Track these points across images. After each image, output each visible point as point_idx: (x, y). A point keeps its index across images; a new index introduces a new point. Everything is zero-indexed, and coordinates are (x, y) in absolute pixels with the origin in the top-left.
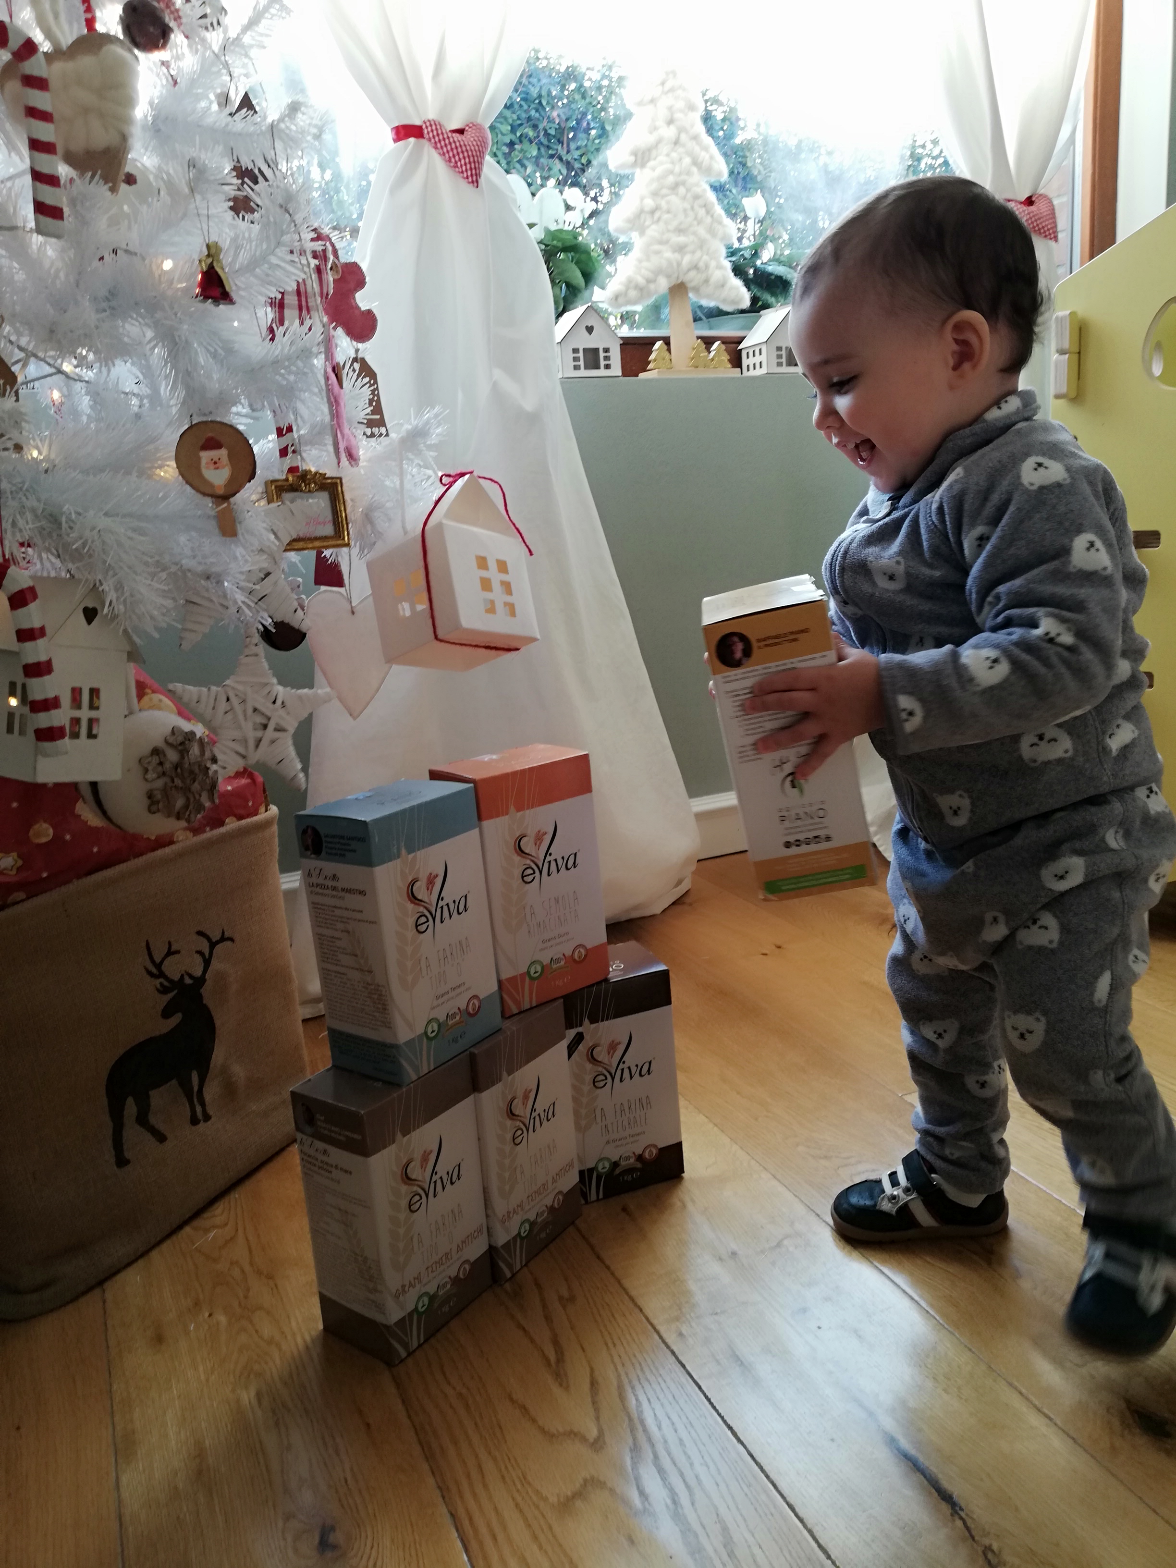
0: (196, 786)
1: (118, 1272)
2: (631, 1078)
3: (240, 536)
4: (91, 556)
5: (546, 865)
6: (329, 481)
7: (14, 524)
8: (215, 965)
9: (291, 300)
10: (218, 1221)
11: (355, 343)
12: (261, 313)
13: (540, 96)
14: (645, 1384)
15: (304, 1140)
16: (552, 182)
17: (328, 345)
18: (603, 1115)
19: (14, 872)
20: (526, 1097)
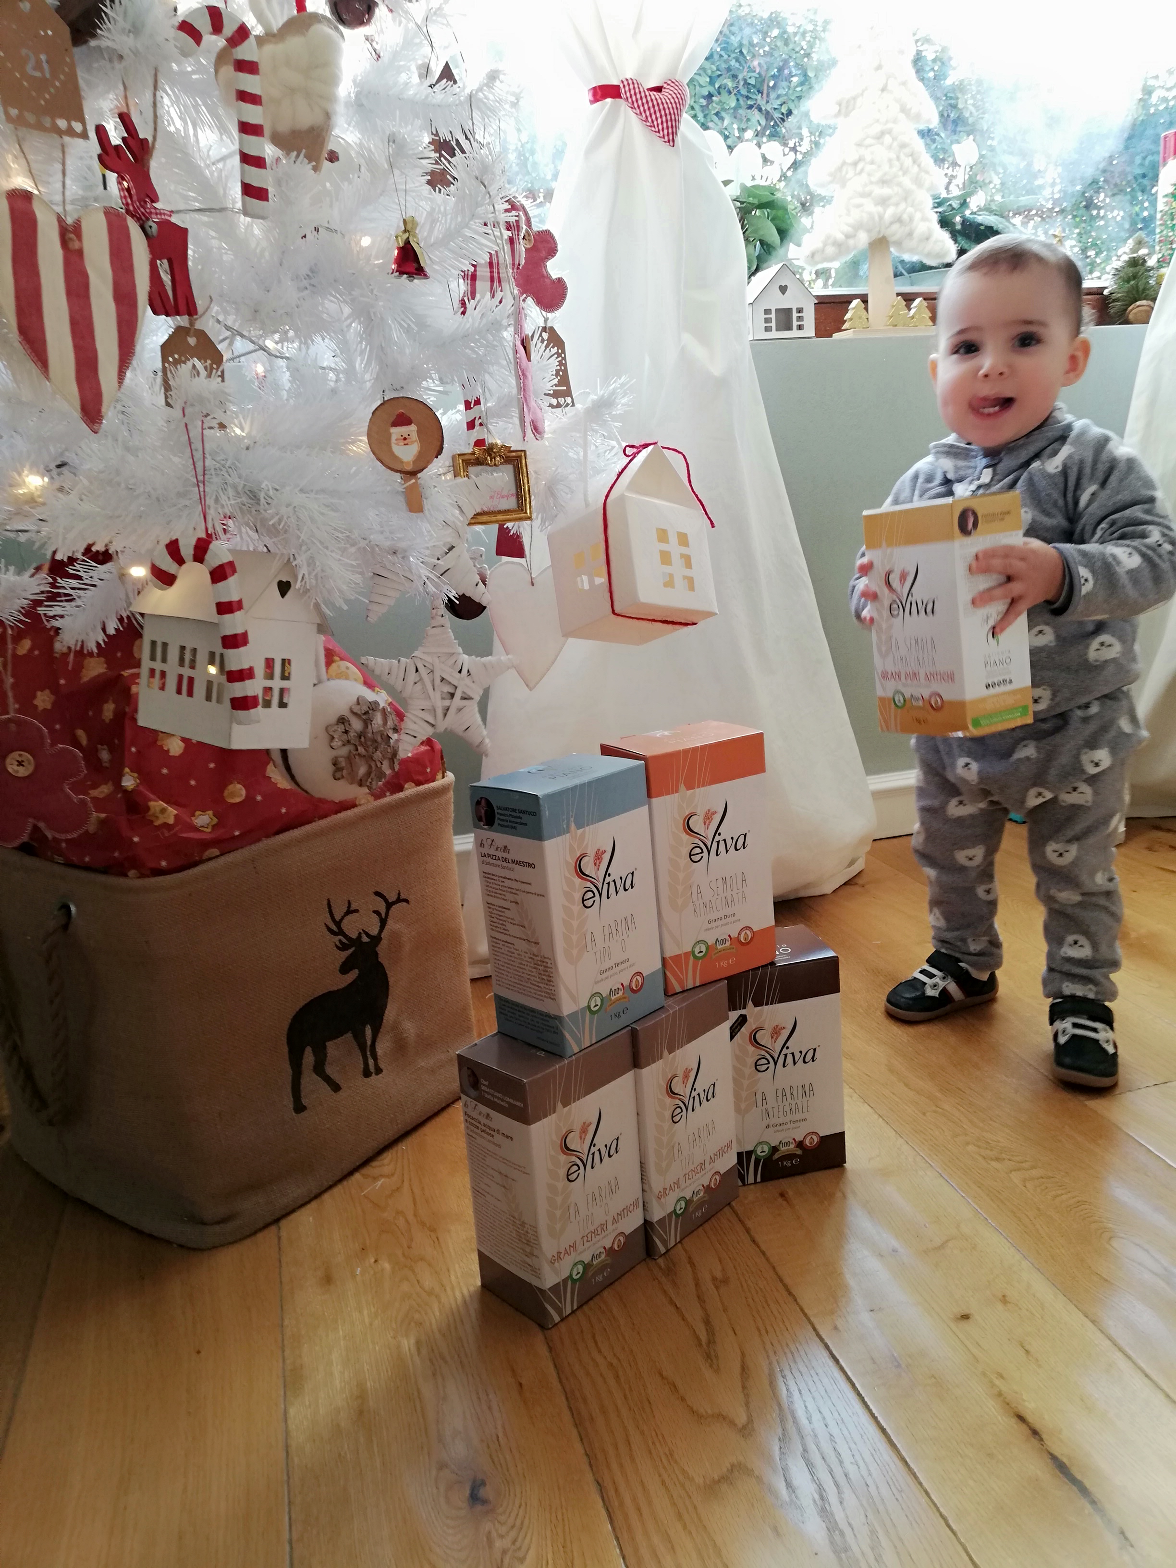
0: (378, 755)
1: (293, 1211)
2: (795, 1063)
3: (426, 512)
4: (286, 532)
5: (715, 844)
6: (514, 454)
7: (217, 500)
8: (391, 924)
9: (484, 272)
10: (386, 1170)
11: (544, 313)
12: (453, 285)
13: (741, 45)
14: (797, 1374)
15: (469, 1103)
16: (749, 134)
17: (518, 316)
18: (764, 1099)
19: (209, 830)
20: (686, 1076)
